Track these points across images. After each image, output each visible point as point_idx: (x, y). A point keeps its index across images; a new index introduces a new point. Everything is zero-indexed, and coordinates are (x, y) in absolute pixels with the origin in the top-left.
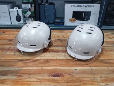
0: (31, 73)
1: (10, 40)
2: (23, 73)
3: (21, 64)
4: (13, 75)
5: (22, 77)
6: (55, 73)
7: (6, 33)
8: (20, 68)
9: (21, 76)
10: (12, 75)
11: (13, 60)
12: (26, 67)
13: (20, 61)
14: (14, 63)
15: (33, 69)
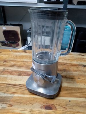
0: (22, 102)
1: (5, 61)
2: (14, 102)
3: (13, 90)
4: (3, 104)
5: (13, 107)
6: (47, 103)
7: (3, 53)
8: (12, 95)
9: (11, 105)
10: (3, 102)
11: (5, 85)
12: (17, 93)
13: (12, 86)
14: (6, 88)
15: (24, 97)
